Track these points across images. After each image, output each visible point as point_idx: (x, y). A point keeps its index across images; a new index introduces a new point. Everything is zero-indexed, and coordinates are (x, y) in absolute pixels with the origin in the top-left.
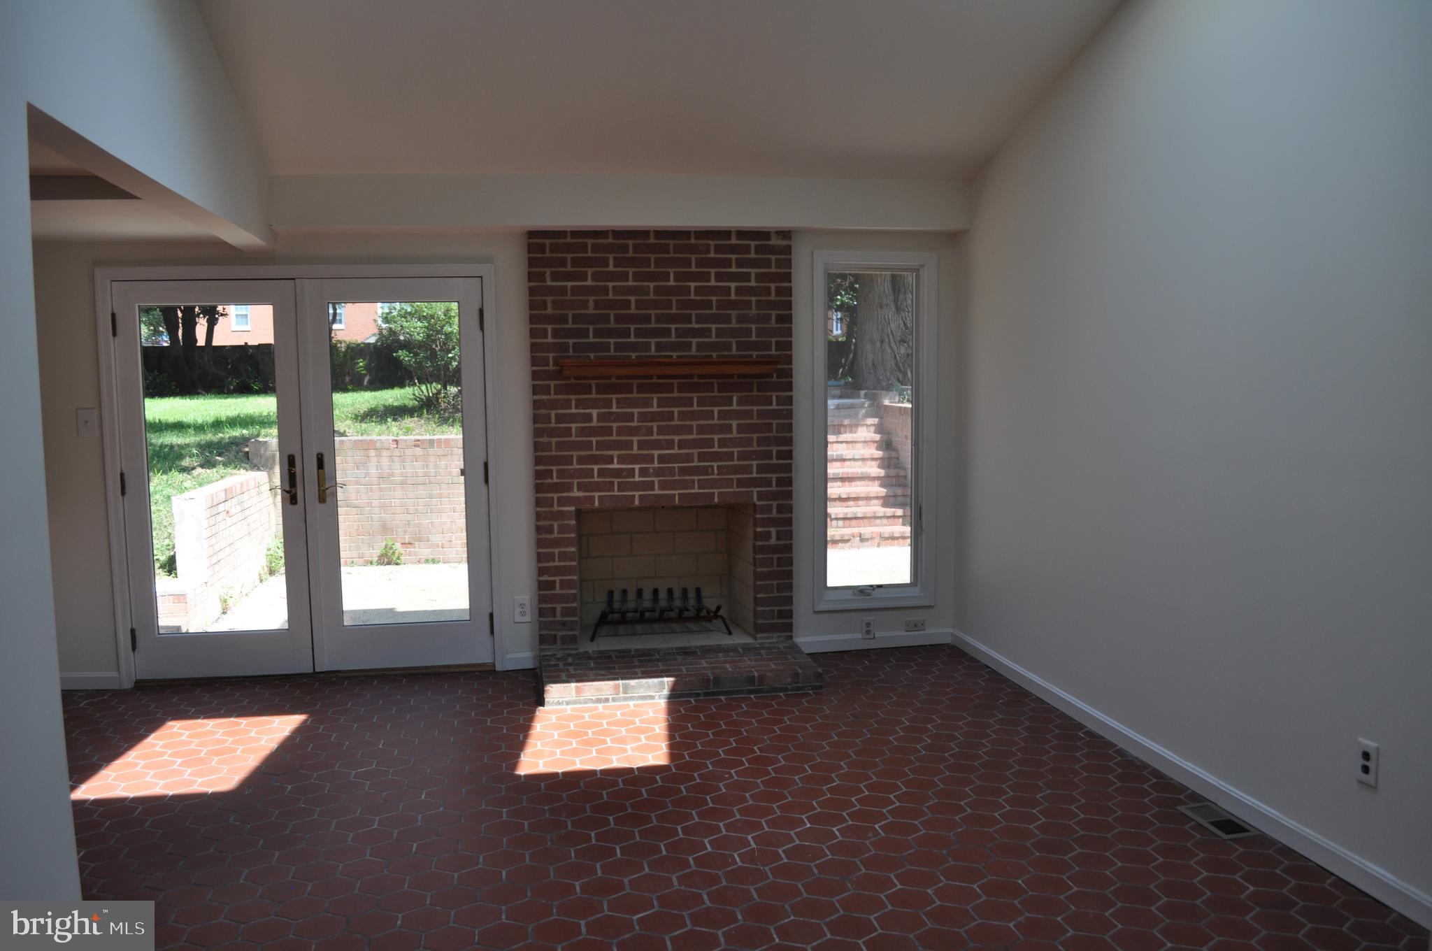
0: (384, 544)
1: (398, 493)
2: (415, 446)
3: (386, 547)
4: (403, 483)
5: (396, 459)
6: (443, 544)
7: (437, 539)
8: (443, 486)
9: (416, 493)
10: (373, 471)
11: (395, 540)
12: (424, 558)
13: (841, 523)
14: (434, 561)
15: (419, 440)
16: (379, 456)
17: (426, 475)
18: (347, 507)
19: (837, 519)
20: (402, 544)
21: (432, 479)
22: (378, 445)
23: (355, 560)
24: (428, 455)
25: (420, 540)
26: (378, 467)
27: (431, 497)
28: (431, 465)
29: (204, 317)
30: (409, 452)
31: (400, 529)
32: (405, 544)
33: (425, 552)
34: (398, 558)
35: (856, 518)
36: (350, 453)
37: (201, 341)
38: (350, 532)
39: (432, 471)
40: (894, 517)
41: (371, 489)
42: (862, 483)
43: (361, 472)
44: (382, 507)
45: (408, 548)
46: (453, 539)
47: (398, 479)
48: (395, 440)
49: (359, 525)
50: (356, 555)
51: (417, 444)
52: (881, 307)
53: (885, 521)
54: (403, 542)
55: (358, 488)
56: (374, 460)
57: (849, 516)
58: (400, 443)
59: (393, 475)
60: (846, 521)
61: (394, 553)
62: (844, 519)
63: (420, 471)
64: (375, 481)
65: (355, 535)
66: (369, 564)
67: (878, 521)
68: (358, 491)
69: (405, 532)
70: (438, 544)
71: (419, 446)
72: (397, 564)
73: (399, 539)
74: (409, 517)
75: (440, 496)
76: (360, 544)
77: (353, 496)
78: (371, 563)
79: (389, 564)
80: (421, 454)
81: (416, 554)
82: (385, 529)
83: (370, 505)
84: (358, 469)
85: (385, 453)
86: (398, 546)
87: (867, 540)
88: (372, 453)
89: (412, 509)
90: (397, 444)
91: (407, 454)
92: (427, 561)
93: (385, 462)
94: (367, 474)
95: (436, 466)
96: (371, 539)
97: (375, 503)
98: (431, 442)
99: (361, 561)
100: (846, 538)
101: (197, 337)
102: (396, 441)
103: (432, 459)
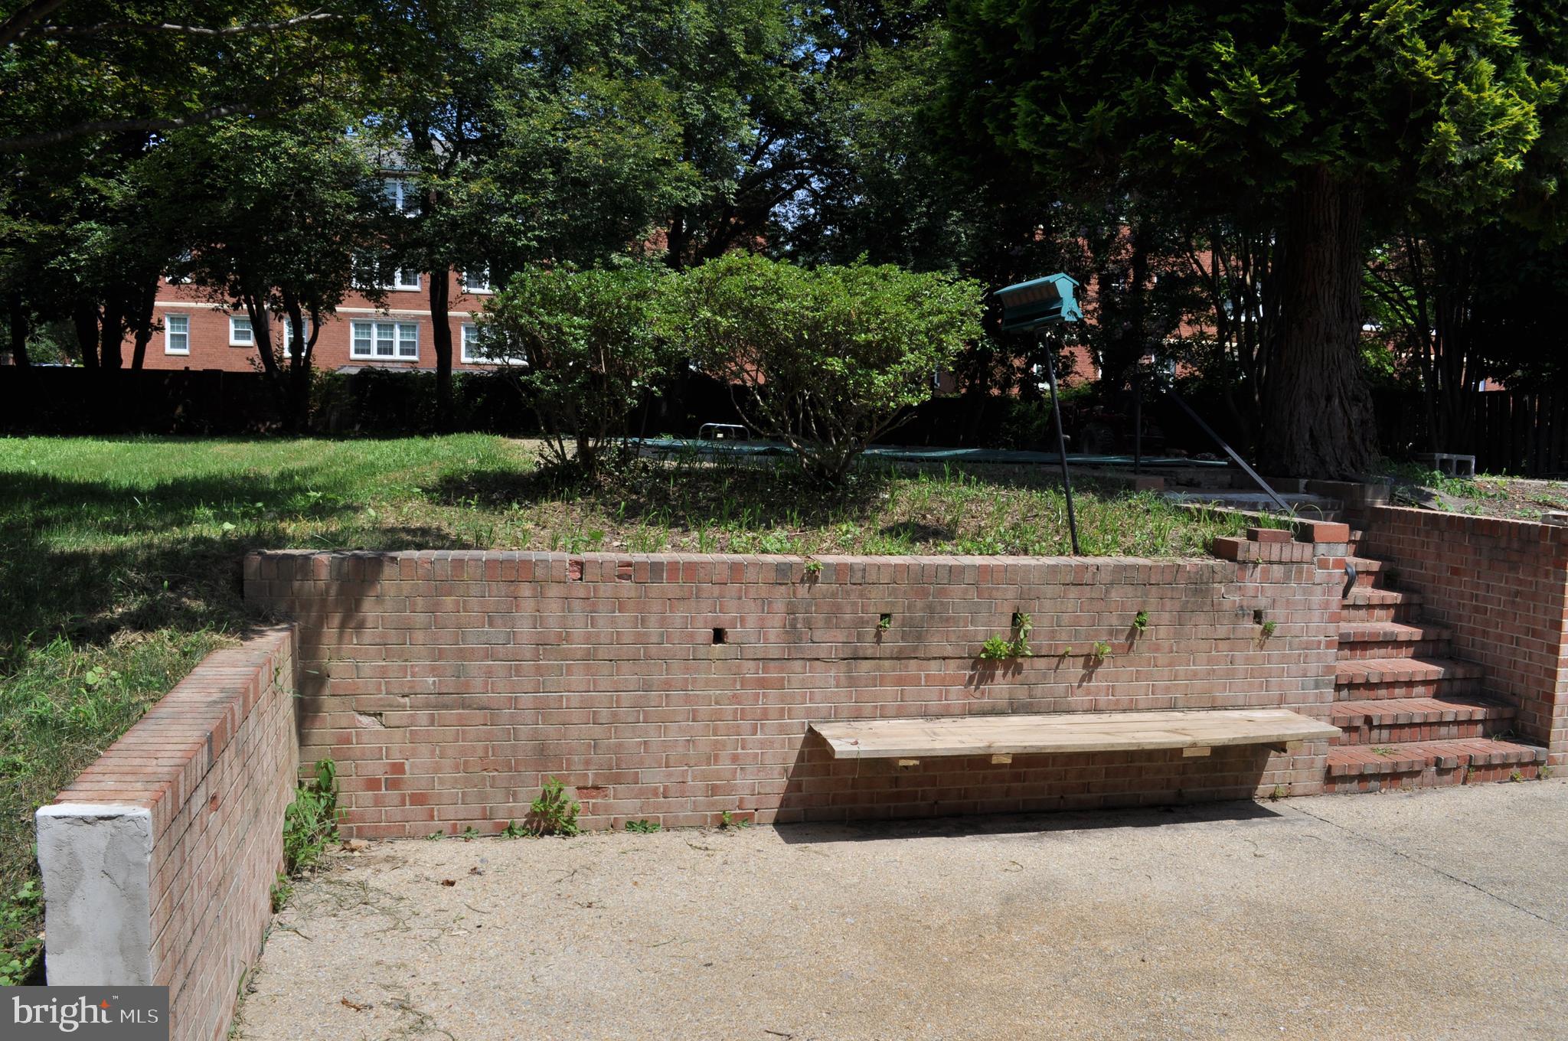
0: (540, 788)
1: (578, 679)
2: (620, 577)
3: (544, 798)
4: (588, 657)
5: (577, 605)
6: (666, 788)
7: (654, 777)
8: (675, 664)
9: (615, 678)
10: (525, 630)
11: (564, 780)
12: (623, 818)
13: (1385, 733)
14: (646, 826)
15: (629, 564)
16: (540, 595)
17: (641, 640)
18: (463, 708)
19: (1380, 727)
20: (578, 788)
21: (653, 650)
22: (539, 572)
23: (476, 824)
24: (646, 596)
25: (617, 779)
26: (538, 621)
27: (647, 687)
28: (653, 619)
29: (132, 331)
30: (606, 589)
31: (576, 758)
32: (587, 788)
33: (627, 806)
34: (570, 821)
35: (1412, 725)
36: (475, 589)
37: (127, 363)
38: (466, 762)
39: (654, 631)
40: (1471, 722)
41: (518, 669)
42: (1383, 651)
43: (498, 632)
44: (540, 708)
45: (593, 797)
46: (689, 779)
47: (578, 647)
48: (577, 563)
49: (486, 748)
50: (478, 814)
51: (626, 572)
52: (1329, 340)
53: (1454, 729)
54: (581, 785)
55: (489, 666)
56: (528, 605)
57: (1401, 721)
58: (588, 569)
59: (568, 638)
60: (1393, 731)
61: (561, 808)
62: (1391, 727)
63: (628, 632)
64: (527, 650)
65: (478, 769)
66: (506, 834)
67: (1444, 730)
68: (489, 673)
69: (587, 763)
70: (657, 788)
71: (629, 577)
72: (567, 834)
73: (572, 779)
74: (597, 731)
75: (667, 686)
76: (488, 789)
77: (478, 682)
78: (510, 830)
79: (550, 832)
80: (633, 594)
81: (607, 809)
82: (544, 756)
83: (514, 703)
84: (491, 625)
85: (554, 591)
86: (569, 794)
87: (1447, 771)
88: (526, 590)
89: (604, 714)
90: (582, 574)
91: (601, 594)
92: (630, 826)
93: (553, 610)
94: (512, 637)
95: (663, 622)
96: (512, 777)
97: (526, 699)
98: (656, 568)
99: (487, 824)
100: (1417, 768)
101: (123, 357)
102: (580, 565)
103: (656, 606)
